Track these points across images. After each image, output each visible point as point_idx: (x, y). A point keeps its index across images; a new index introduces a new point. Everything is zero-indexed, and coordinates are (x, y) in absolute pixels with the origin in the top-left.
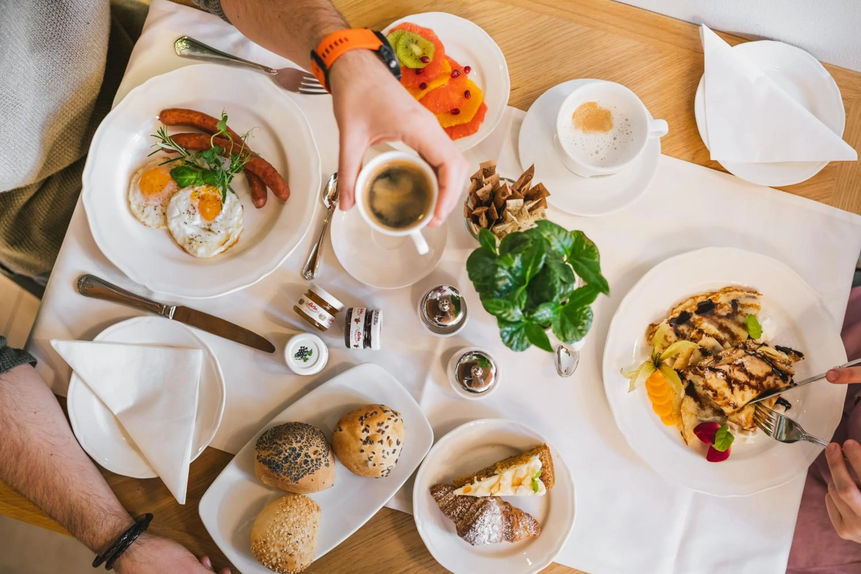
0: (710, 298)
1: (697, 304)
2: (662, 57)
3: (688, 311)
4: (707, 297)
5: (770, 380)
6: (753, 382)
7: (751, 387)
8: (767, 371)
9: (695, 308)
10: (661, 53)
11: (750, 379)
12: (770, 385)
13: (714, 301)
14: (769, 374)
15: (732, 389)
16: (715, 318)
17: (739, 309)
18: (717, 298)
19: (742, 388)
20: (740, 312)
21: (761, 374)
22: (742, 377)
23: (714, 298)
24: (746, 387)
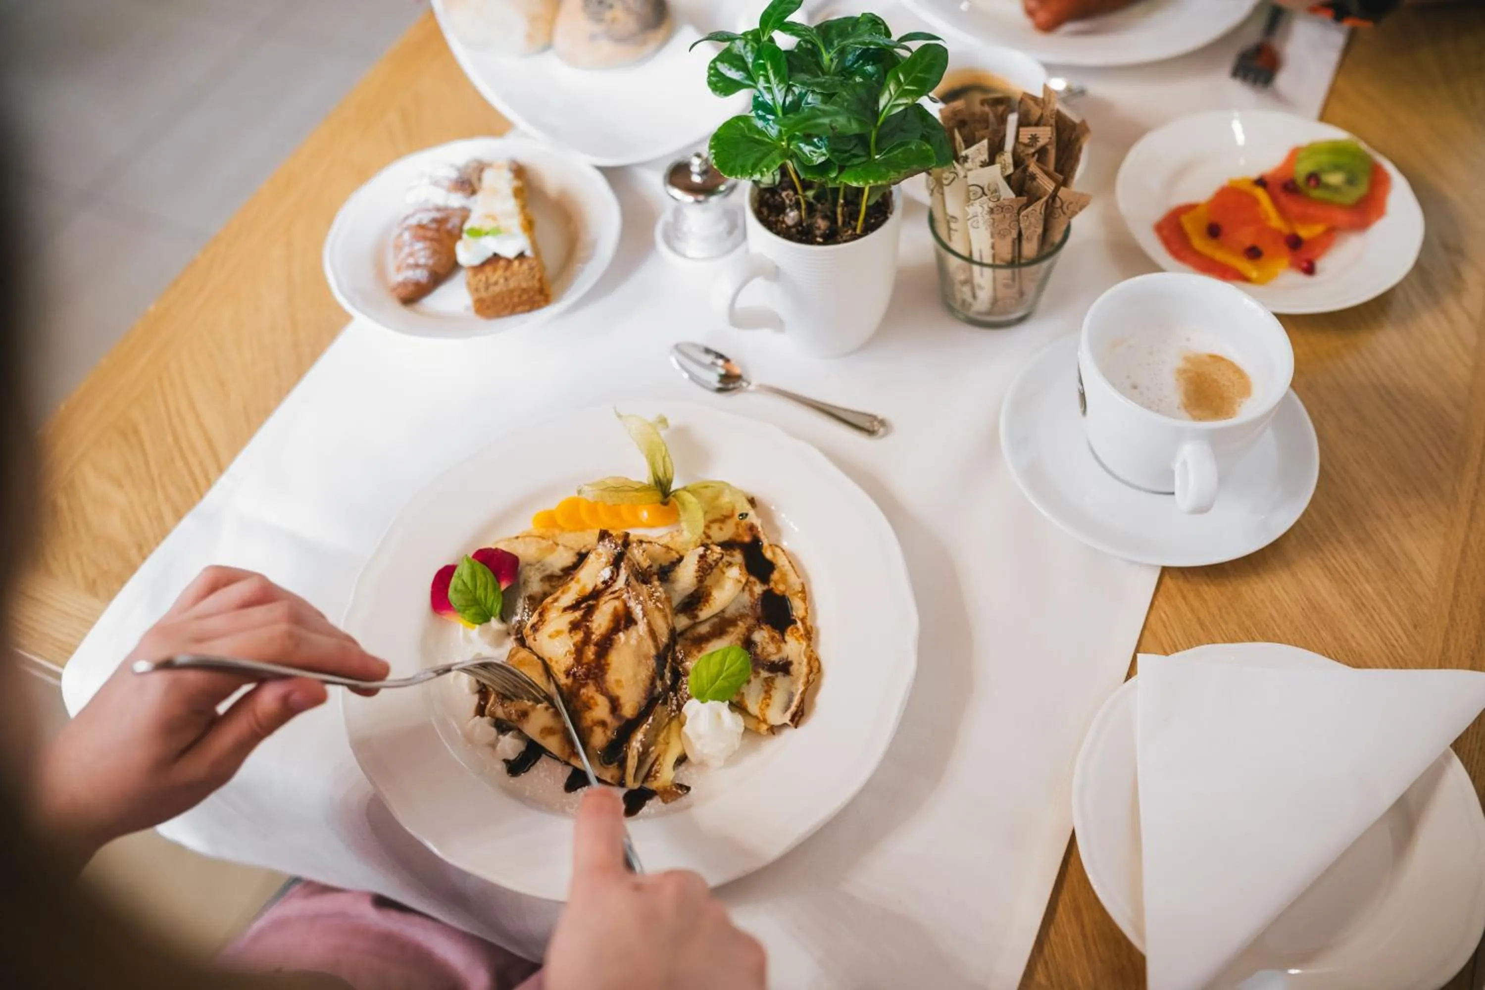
0: (799, 624)
1: (787, 594)
2: (1405, 630)
3: (775, 576)
4: (803, 620)
5: (601, 710)
6: (590, 653)
7: (579, 651)
8: (622, 701)
9: (780, 588)
10: (1415, 627)
11: (596, 644)
12: (590, 708)
13: (792, 627)
14: (615, 705)
15: (574, 607)
16: (750, 621)
17: (764, 674)
18: (796, 635)
19: (575, 626)
20: (757, 674)
21: (611, 677)
22: (601, 621)
23: (798, 629)
24: (579, 636)
